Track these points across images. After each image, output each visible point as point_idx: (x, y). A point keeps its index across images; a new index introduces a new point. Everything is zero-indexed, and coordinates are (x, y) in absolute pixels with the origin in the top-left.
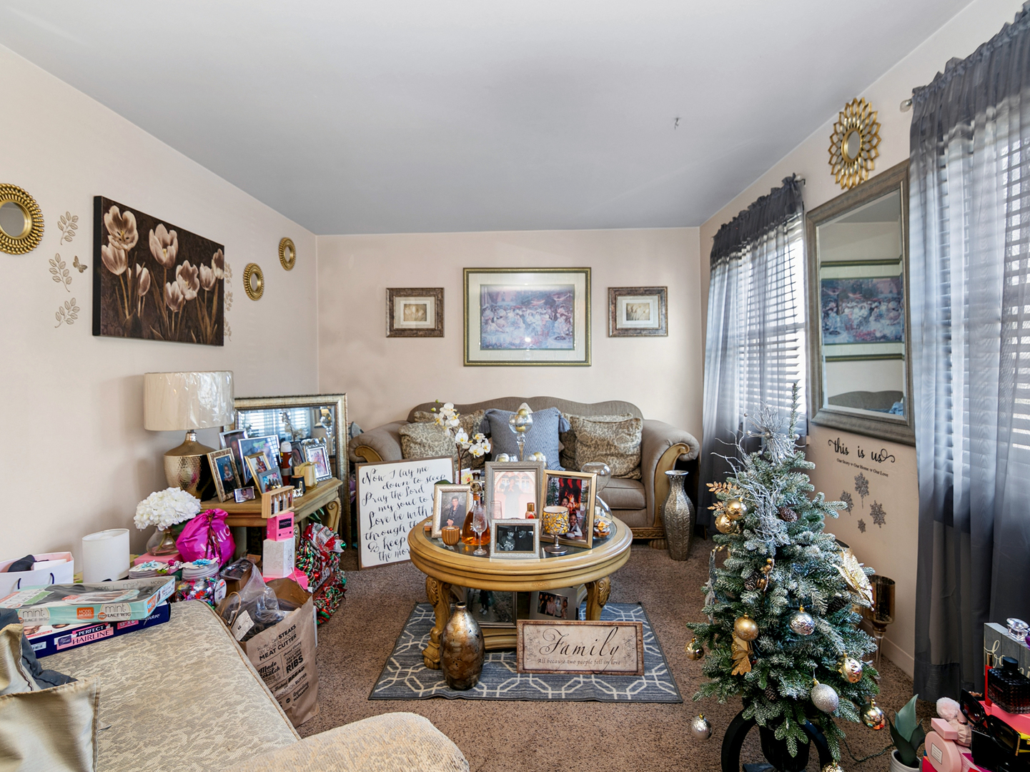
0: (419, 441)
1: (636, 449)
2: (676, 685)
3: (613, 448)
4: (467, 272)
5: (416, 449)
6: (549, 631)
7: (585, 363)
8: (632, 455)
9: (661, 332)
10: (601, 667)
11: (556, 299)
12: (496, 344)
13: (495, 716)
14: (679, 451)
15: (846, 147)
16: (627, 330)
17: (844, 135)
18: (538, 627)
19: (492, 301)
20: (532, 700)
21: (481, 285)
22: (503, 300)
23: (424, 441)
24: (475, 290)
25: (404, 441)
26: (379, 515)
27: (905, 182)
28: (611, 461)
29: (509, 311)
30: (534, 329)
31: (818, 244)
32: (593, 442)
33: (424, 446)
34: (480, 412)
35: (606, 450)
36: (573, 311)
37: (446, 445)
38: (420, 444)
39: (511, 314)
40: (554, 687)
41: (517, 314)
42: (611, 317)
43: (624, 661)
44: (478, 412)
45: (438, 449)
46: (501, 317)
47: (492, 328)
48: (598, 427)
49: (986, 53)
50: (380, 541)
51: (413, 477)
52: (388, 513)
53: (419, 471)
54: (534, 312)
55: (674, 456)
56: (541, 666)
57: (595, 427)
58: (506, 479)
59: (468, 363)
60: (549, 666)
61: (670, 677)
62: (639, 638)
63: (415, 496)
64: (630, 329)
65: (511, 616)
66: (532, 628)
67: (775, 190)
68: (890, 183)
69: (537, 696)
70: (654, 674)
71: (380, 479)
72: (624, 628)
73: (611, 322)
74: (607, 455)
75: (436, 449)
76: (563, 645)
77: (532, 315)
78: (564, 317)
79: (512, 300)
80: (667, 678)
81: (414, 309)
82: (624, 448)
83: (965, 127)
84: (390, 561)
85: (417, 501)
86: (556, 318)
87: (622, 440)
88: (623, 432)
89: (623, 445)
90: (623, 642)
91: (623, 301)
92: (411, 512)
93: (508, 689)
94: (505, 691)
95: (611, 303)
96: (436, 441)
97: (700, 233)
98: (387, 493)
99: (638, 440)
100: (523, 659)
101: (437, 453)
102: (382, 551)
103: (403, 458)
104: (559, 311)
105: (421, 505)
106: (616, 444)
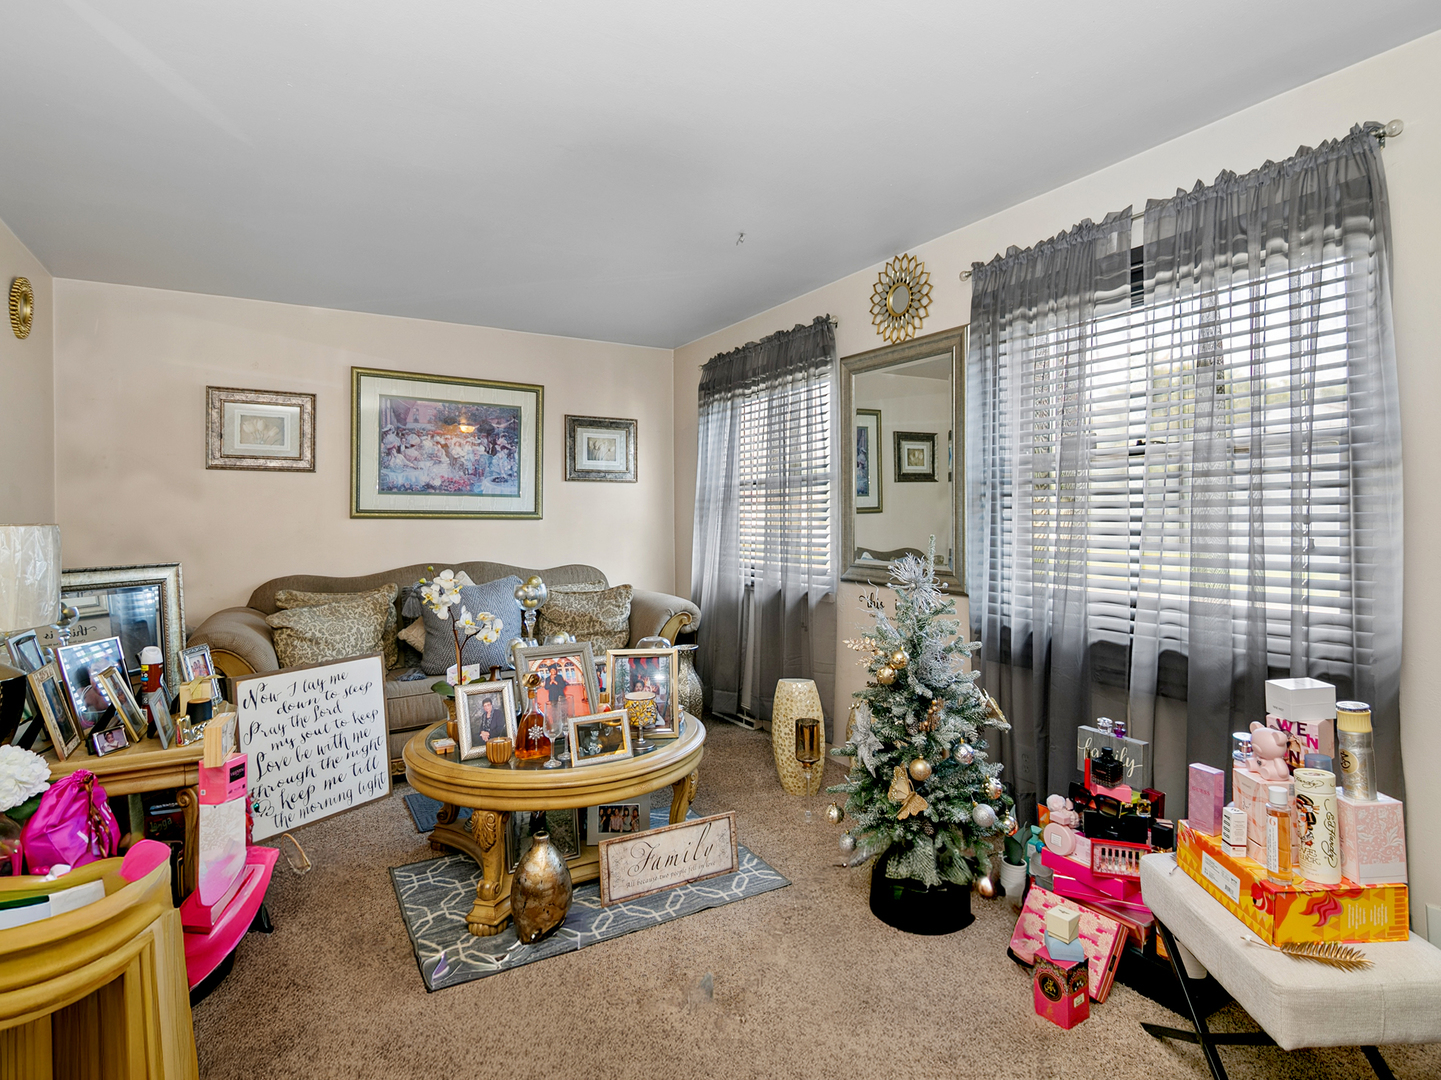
0: (309, 635)
1: (625, 625)
2: (775, 870)
3: (598, 625)
4: (357, 374)
5: (304, 649)
6: (637, 846)
7: (535, 515)
8: (620, 632)
9: (630, 476)
10: (696, 874)
11: (494, 425)
12: (404, 485)
13: (612, 958)
14: (681, 621)
15: (891, 300)
16: (588, 472)
17: (890, 287)
18: (625, 844)
19: (398, 421)
20: (642, 929)
21: (381, 396)
22: (416, 421)
23: (318, 635)
24: (370, 404)
25: (279, 637)
26: (272, 757)
27: (959, 348)
28: (595, 642)
29: (425, 437)
30: (462, 465)
31: (853, 393)
32: (569, 619)
33: (317, 643)
34: (391, 587)
35: (588, 628)
36: (518, 443)
37: (352, 639)
38: (311, 640)
39: (428, 443)
40: (656, 908)
41: (438, 443)
42: (568, 455)
43: (719, 862)
44: (386, 587)
45: (341, 645)
46: (412, 446)
47: (398, 461)
48: (572, 599)
49: (1047, 250)
50: (275, 797)
51: (325, 691)
52: (287, 752)
53: (333, 680)
54: (463, 442)
55: (675, 628)
56: (630, 891)
57: (568, 600)
58: (545, 669)
59: (358, 513)
60: (640, 889)
61: (764, 863)
62: (733, 830)
63: (328, 719)
64: (592, 471)
65: (572, 844)
66: (617, 847)
67: (799, 328)
68: (942, 345)
69: (644, 923)
70: (747, 866)
71: (272, 698)
72: (717, 822)
73: (568, 460)
74: (589, 634)
75: (337, 646)
76: (654, 859)
77: (460, 445)
78: (506, 451)
79: (429, 422)
80: (762, 866)
81: (260, 425)
82: (612, 623)
83: (1027, 311)
84: (293, 825)
85: (331, 726)
86: (494, 452)
87: (609, 614)
88: (610, 603)
89: (610, 620)
90: (717, 838)
91: (584, 435)
92: (323, 745)
93: (606, 926)
94: (604, 929)
95: (568, 436)
96: (336, 633)
97: (675, 358)
98: (284, 719)
99: (627, 613)
100: (609, 888)
101: (339, 652)
102: (278, 813)
103: (281, 666)
104: (498, 443)
105: (337, 732)
106: (601, 619)
